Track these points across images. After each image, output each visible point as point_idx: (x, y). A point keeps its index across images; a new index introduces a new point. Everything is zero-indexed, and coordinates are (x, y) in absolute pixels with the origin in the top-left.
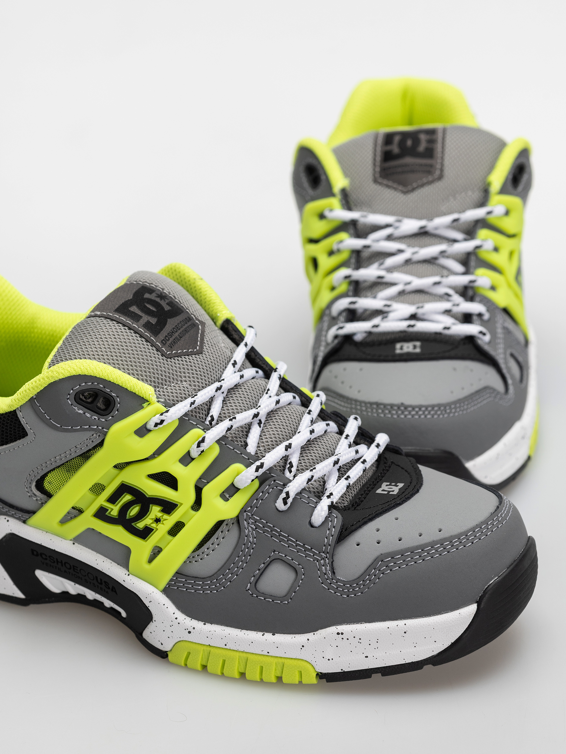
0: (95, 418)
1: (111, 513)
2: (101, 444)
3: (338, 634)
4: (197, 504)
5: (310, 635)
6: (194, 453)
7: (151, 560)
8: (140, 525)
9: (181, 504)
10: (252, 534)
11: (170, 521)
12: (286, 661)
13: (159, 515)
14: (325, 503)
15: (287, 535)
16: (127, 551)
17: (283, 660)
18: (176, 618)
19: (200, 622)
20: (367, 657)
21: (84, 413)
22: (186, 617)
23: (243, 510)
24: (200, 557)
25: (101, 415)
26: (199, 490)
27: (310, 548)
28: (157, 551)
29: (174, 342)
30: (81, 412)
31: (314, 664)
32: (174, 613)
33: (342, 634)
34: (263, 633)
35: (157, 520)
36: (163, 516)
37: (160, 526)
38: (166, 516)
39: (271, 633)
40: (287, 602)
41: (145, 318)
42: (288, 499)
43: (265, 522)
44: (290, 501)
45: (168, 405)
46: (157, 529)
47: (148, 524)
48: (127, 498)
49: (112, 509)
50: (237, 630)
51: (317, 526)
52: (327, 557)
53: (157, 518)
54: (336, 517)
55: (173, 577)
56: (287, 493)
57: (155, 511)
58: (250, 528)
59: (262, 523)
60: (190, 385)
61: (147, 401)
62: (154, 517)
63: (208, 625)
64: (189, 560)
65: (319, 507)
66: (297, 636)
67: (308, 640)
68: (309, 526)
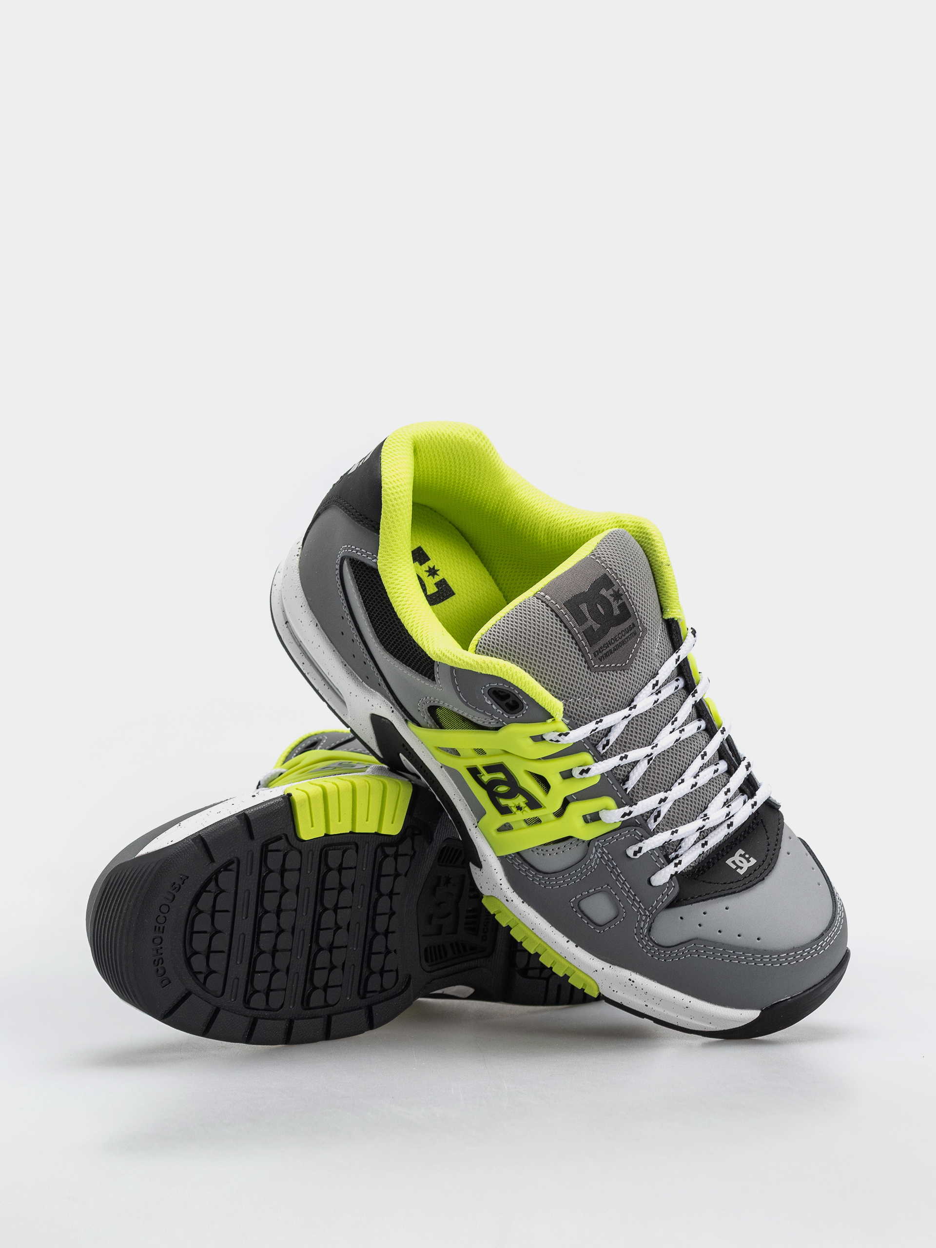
0: (499, 712)
1: (482, 777)
2: (497, 729)
3: (630, 980)
4: (559, 814)
5: (606, 965)
6: (576, 773)
7: (499, 830)
8: (503, 802)
9: (545, 807)
10: (596, 860)
11: (530, 814)
12: (577, 971)
13: (523, 805)
14: (670, 870)
15: (624, 879)
16: (484, 813)
17: (575, 969)
18: (501, 884)
19: (520, 898)
20: (647, 1006)
21: (492, 705)
22: (509, 887)
23: (597, 839)
24: (543, 852)
25: (506, 712)
26: (566, 802)
27: (639, 900)
28: (506, 828)
29: (606, 655)
30: (489, 703)
31: (600, 987)
32: (501, 880)
33: (633, 982)
34: (568, 940)
35: (519, 808)
36: (525, 807)
37: (519, 812)
38: (527, 809)
39: (575, 943)
40: (599, 931)
41: (591, 622)
42: (638, 853)
43: (611, 858)
44: (639, 855)
45: (573, 726)
46: (515, 813)
47: (510, 806)
48: (501, 776)
49: (483, 775)
50: (548, 923)
51: (654, 884)
52: (649, 916)
53: (519, 806)
54: (674, 887)
55: (513, 854)
56: (640, 849)
57: (521, 800)
58: (596, 855)
59: (608, 857)
60: (602, 703)
61: (552, 717)
62: (517, 804)
63: (525, 905)
64: (532, 850)
65: (663, 871)
66: (596, 959)
67: (603, 969)
68: (646, 882)
